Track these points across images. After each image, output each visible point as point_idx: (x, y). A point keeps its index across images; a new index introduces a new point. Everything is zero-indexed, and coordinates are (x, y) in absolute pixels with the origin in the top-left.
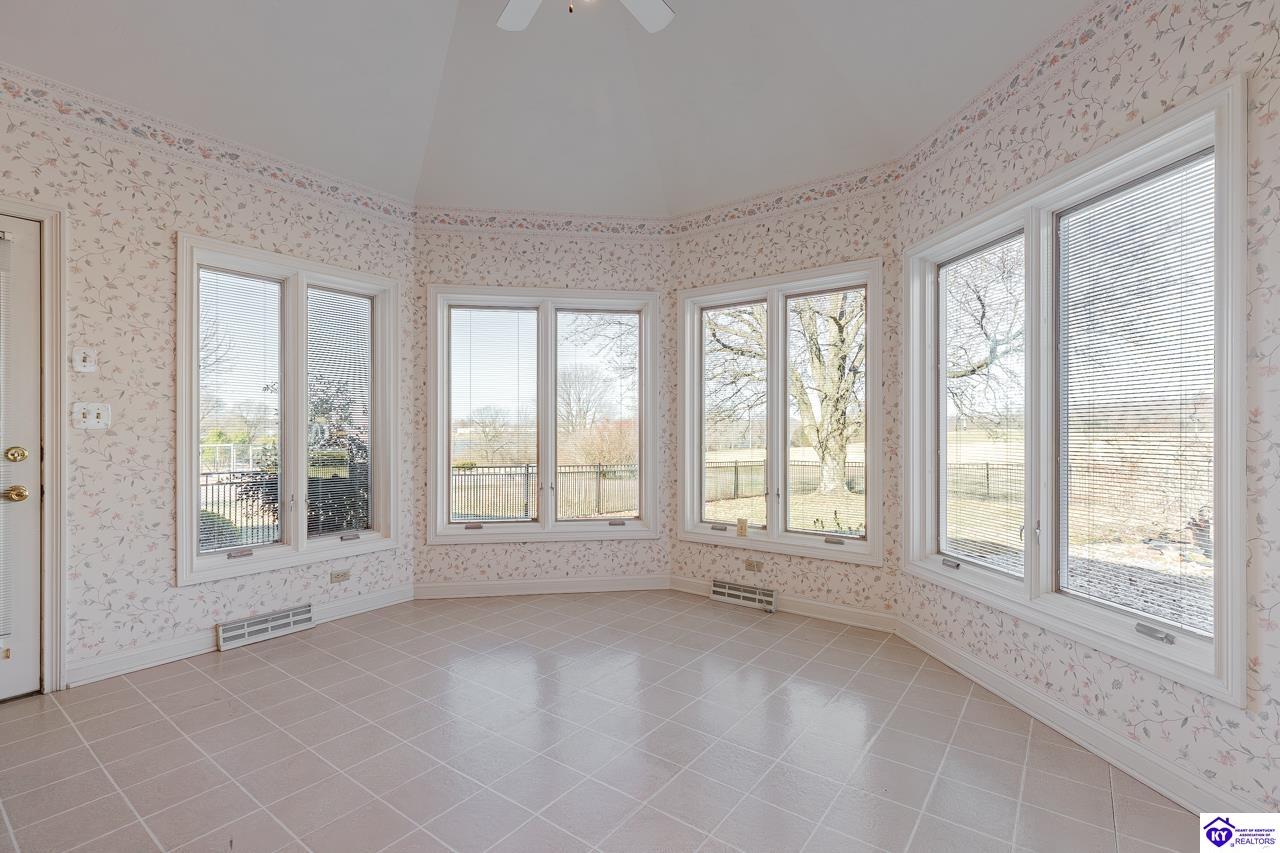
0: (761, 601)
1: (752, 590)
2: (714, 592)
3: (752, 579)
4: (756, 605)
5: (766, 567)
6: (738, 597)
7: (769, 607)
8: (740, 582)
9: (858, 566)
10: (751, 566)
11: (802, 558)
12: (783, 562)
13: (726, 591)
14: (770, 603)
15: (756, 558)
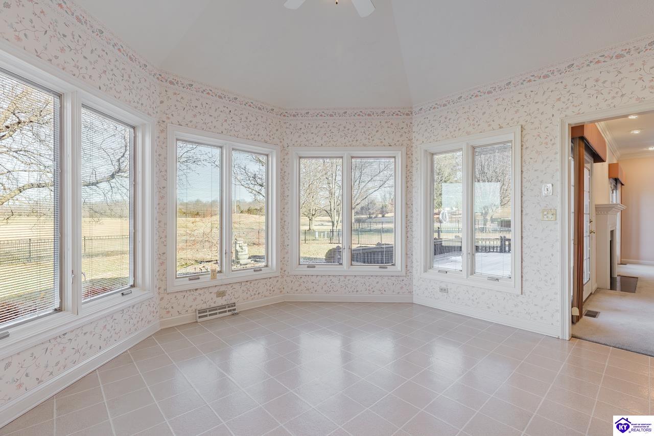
0: (229, 311)
1: (223, 307)
2: (200, 317)
3: (221, 301)
4: (228, 314)
5: (229, 292)
6: (216, 314)
7: (234, 312)
8: (213, 305)
9: (270, 278)
10: (221, 294)
11: (247, 281)
12: (237, 287)
13: (208, 313)
14: (235, 310)
15: (222, 289)
